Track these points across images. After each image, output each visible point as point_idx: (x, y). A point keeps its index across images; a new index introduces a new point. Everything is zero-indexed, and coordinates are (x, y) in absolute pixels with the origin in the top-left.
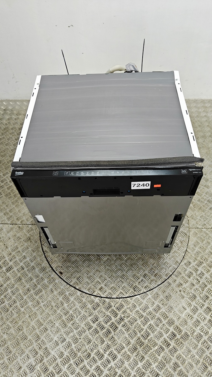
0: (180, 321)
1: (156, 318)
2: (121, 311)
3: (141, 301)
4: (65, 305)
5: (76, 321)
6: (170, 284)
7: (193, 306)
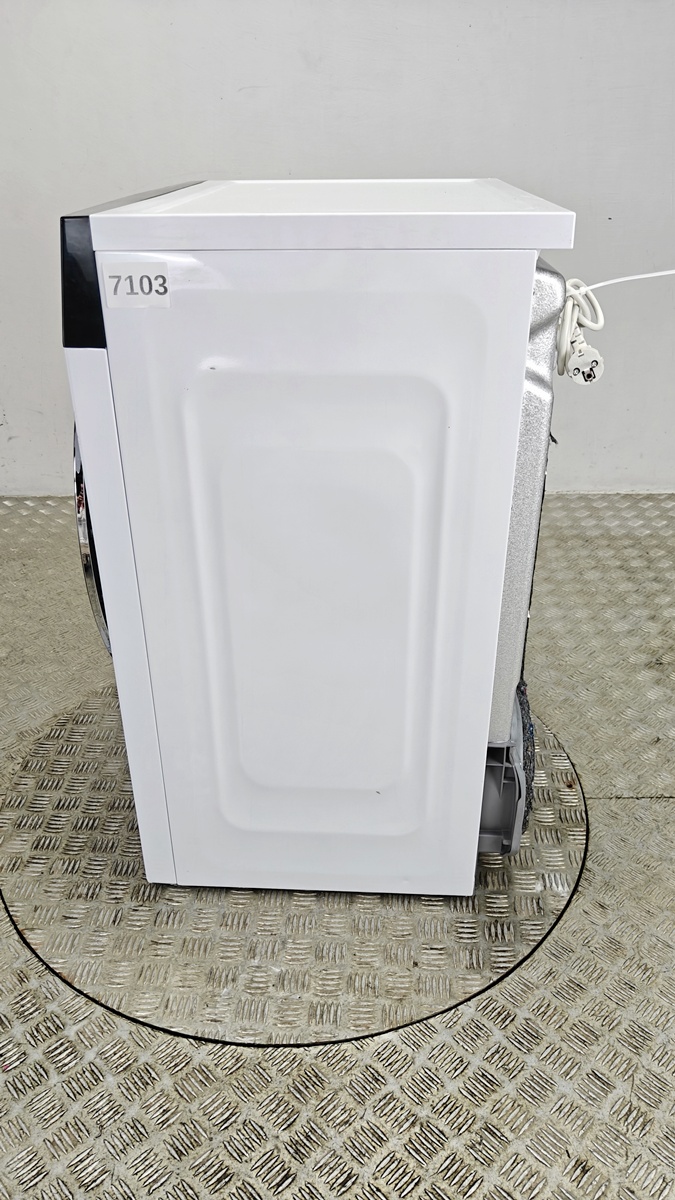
0: (593, 1137)
1: (476, 1127)
2: (313, 1102)
3: (403, 1054)
4: (55, 1078)
5: (94, 1151)
6: (528, 987)
7: (644, 1071)
